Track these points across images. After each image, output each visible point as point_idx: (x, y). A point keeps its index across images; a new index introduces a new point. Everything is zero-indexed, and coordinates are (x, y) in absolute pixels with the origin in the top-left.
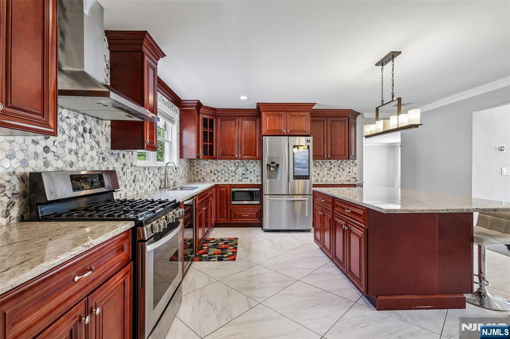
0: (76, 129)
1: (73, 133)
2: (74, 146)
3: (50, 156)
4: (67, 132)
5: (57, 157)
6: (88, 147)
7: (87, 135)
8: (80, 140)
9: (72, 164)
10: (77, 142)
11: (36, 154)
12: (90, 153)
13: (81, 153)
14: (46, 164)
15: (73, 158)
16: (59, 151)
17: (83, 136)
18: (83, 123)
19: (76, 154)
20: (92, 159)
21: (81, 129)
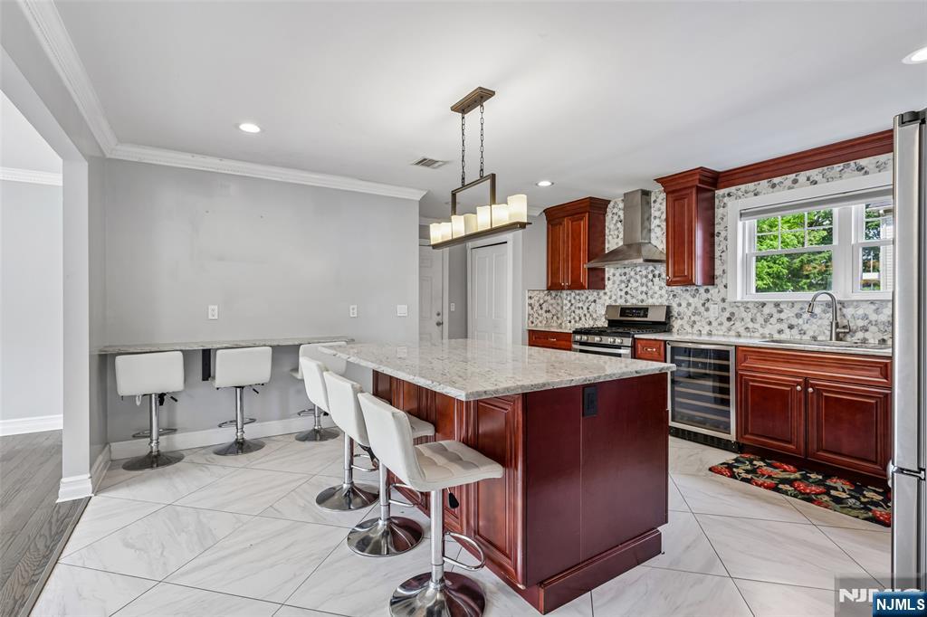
0: (646, 277)
1: (644, 280)
2: (644, 289)
3: (628, 297)
4: (639, 281)
5: (633, 297)
6: (657, 288)
7: (656, 280)
8: (650, 284)
9: (642, 301)
10: (647, 287)
11: (621, 296)
12: (659, 293)
13: (650, 293)
14: (626, 301)
15: (644, 297)
16: (634, 293)
17: (652, 281)
18: (652, 271)
19: (646, 294)
20: (661, 296)
21: (650, 276)
